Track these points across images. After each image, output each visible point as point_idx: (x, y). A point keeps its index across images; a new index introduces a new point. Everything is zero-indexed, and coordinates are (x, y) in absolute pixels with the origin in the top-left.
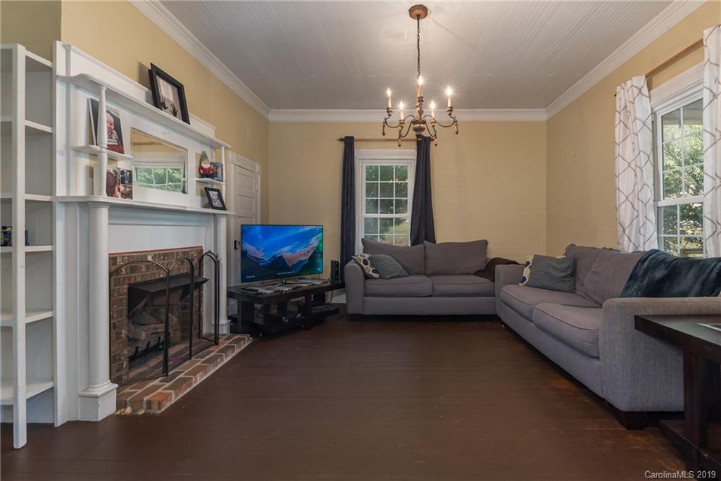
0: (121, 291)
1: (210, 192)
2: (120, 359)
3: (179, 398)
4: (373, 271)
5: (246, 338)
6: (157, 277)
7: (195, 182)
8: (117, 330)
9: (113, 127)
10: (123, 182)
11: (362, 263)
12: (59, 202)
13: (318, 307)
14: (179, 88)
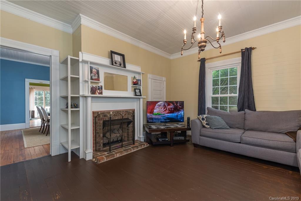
0: (100, 123)
1: (136, 90)
2: (100, 143)
3: (107, 160)
4: (206, 124)
5: (146, 144)
6: (114, 119)
7: (131, 87)
8: (99, 134)
9: (96, 73)
10: (99, 89)
11: (201, 119)
12: (81, 96)
13: (178, 137)
14: (123, 56)
